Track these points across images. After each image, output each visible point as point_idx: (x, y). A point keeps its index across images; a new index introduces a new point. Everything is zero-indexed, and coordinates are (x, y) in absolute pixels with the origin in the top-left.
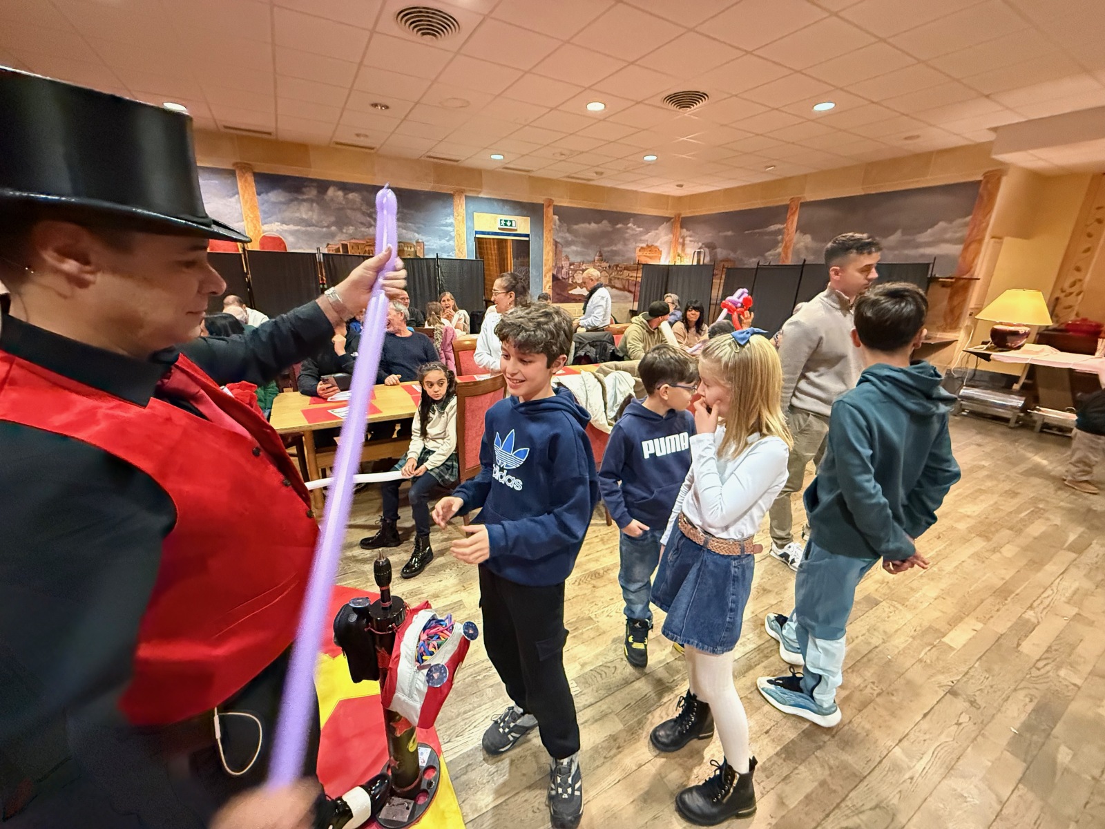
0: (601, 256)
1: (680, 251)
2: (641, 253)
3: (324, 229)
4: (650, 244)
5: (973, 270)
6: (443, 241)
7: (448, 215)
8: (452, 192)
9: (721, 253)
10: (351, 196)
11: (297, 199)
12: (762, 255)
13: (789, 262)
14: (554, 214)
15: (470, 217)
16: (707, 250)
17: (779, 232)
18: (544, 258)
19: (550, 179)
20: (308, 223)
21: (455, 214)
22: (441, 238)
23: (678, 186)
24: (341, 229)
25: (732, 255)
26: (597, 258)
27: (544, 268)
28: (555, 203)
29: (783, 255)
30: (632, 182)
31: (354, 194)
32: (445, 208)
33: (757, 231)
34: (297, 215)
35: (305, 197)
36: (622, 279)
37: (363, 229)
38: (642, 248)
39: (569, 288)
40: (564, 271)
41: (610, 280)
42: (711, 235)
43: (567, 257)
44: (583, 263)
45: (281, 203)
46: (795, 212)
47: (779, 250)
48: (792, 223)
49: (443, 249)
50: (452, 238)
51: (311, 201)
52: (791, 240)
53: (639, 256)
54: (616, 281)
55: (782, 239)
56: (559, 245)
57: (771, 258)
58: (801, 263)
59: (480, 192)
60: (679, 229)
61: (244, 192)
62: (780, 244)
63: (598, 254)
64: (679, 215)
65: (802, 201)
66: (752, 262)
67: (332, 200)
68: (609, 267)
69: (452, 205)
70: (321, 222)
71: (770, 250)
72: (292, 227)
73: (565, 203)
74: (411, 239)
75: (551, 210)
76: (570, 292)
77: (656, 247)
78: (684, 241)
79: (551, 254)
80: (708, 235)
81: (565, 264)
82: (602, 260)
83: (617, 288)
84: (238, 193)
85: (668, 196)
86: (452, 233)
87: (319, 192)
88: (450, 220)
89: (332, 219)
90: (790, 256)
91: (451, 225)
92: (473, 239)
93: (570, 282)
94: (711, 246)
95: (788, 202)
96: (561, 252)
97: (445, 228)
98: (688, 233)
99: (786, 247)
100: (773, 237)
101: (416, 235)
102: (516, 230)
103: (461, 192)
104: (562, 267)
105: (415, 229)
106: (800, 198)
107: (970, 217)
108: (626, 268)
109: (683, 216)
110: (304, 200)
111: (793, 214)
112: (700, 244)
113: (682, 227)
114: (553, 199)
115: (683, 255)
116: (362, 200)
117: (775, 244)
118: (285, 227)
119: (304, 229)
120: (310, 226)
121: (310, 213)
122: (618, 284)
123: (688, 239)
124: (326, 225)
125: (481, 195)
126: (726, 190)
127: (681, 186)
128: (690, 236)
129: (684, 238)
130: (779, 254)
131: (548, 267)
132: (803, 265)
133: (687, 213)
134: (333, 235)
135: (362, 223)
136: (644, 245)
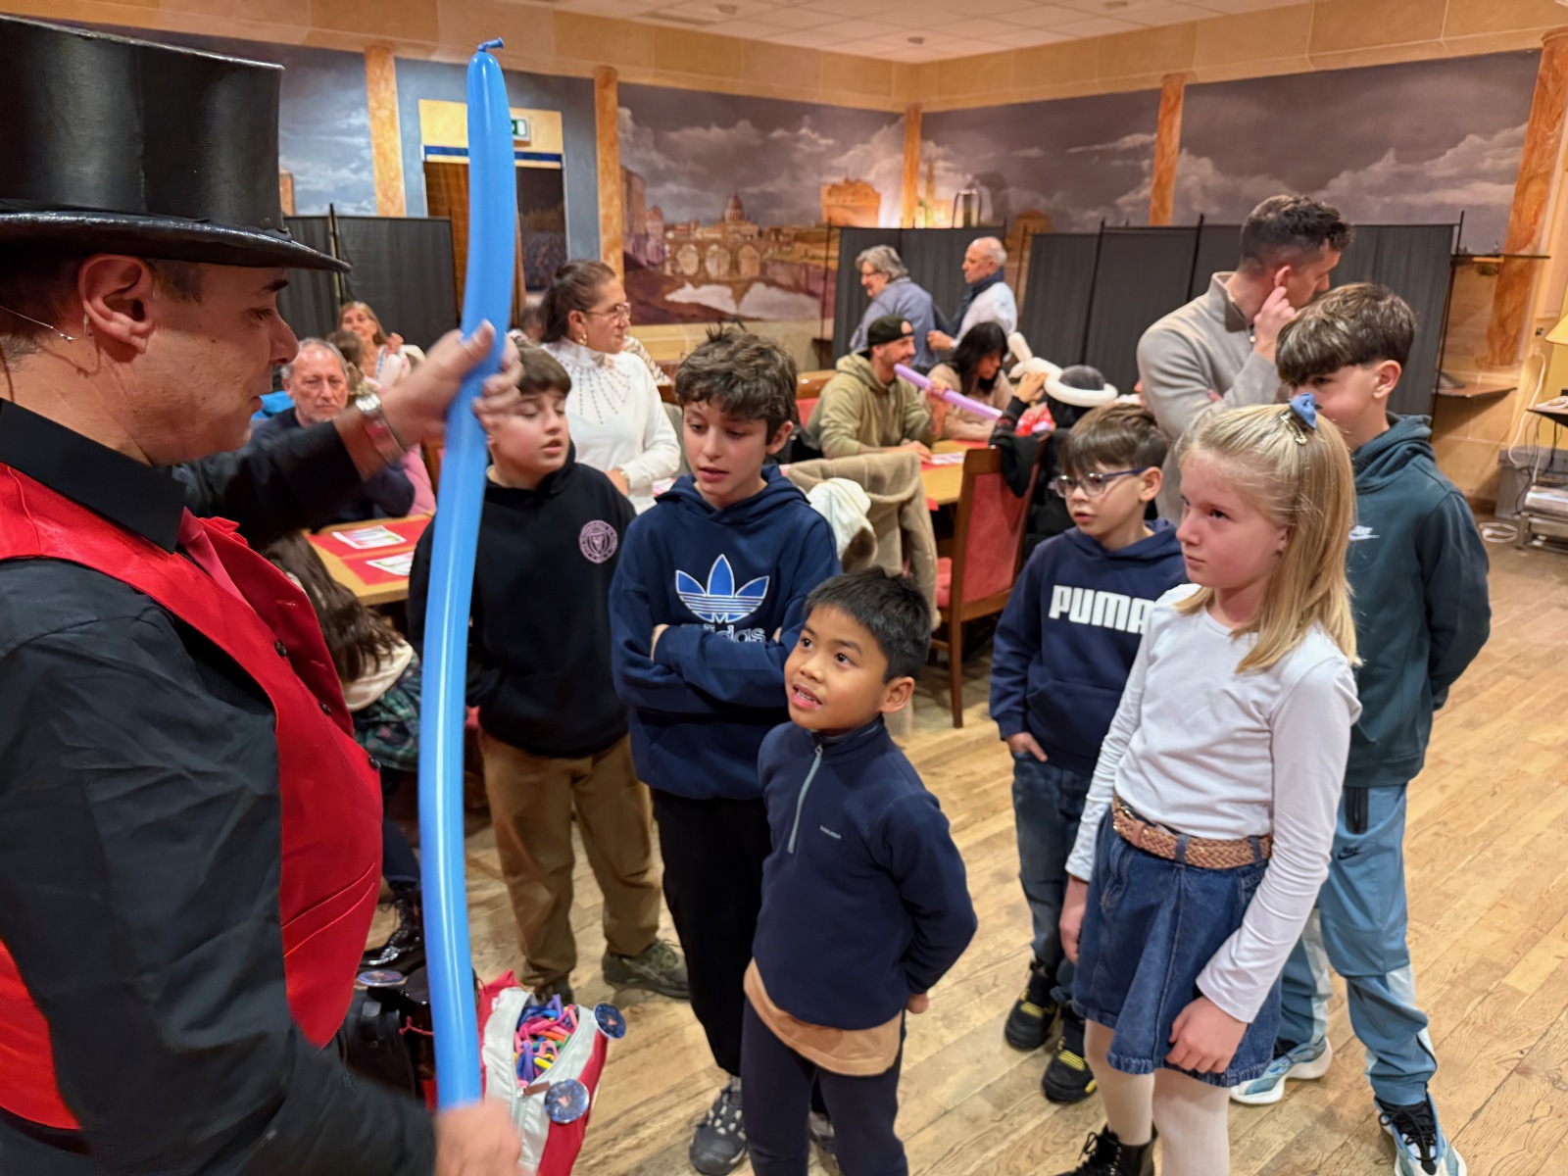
0: (738, 206)
1: (922, 193)
2: (832, 201)
4: (852, 179)
5: (1535, 239)
6: (344, 173)
7: (354, 107)
8: (360, 49)
9: (1018, 198)
12: (1111, 204)
13: (1169, 220)
14: (621, 104)
15: (410, 112)
16: (986, 192)
17: (1143, 151)
18: (602, 212)
19: (606, 19)
21: (372, 103)
22: (337, 163)
23: (912, 40)
25: (1043, 204)
26: (729, 212)
27: (603, 239)
28: (623, 78)
29: (1154, 203)
30: (805, 29)
32: (345, 88)
33: (1098, 147)
36: (791, 264)
38: (835, 187)
39: (666, 287)
40: (651, 244)
41: (764, 267)
42: (991, 155)
43: (657, 212)
44: (697, 224)
46: (1174, 107)
47: (1146, 192)
48: (1171, 128)
49: (343, 191)
50: (365, 165)
52: (1171, 169)
53: (829, 207)
54: (779, 269)
55: (1151, 167)
56: (636, 181)
57: (1128, 209)
58: (1195, 223)
59: (431, 50)
60: (918, 141)
62: (1147, 180)
63: (731, 202)
64: (917, 107)
65: (1188, 82)
66: (1089, 220)
68: (760, 234)
69: (361, 81)
71: (1124, 192)
73: (646, 79)
75: (612, 96)
76: (670, 297)
77: (867, 185)
78: (931, 168)
79: (617, 202)
80: (987, 155)
81: (652, 226)
82: (741, 217)
83: (781, 286)
85: (887, 64)
86: (365, 153)
88: (358, 120)
90: (1170, 203)
91: (362, 130)
92: (420, 167)
93: (668, 271)
94: (993, 182)
95: (1158, 85)
96: (641, 197)
97: (348, 140)
98: (940, 151)
99: (1160, 187)
100: (1129, 162)
102: (527, 144)
103: (385, 48)
104: (647, 236)
106: (1183, 76)
107: (1524, 127)
108: (800, 237)
109: (926, 109)
111: (1172, 110)
112: (969, 177)
113: (925, 137)
114: (616, 67)
115: (929, 202)
117: (1136, 178)
122: (783, 278)
123: (940, 165)
125: (435, 58)
126: (1022, 54)
127: (919, 41)
128: (946, 158)
129: (930, 162)
130: (1146, 202)
131: (611, 234)
132: (1199, 229)
133: (934, 104)
136: (838, 180)
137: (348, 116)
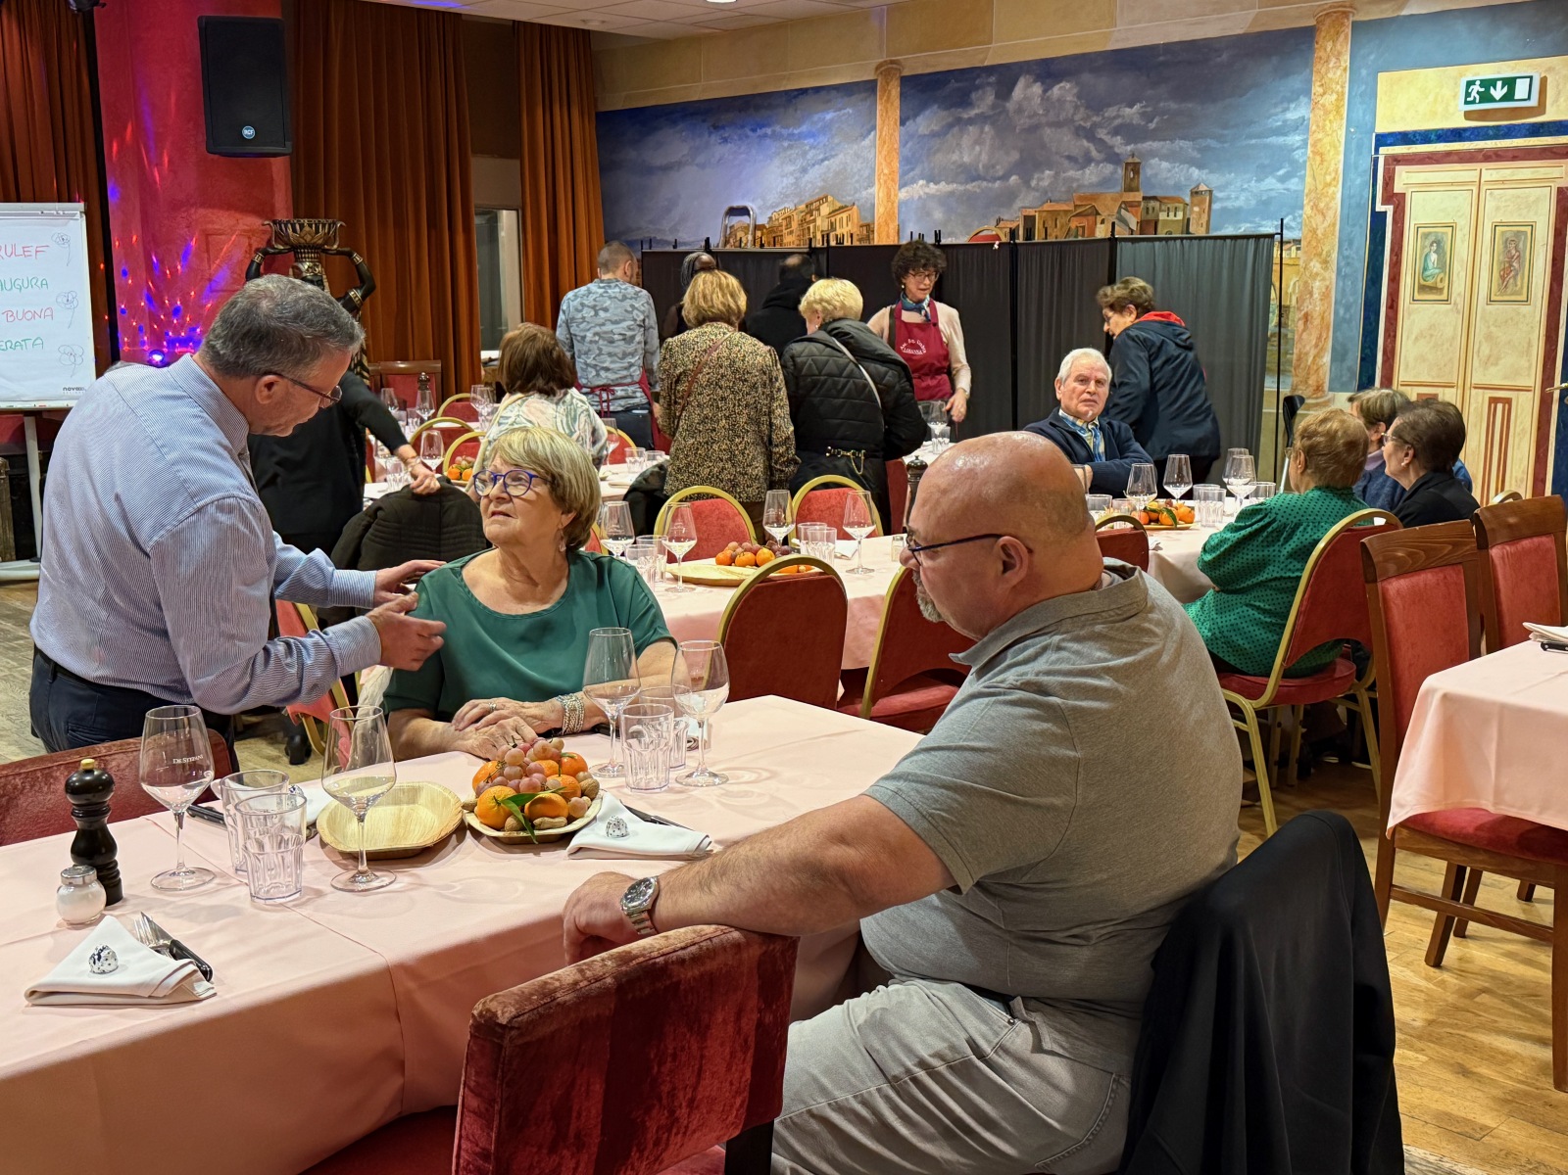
3: (997, 184)
6: (1270, 183)
7: (1293, 98)
8: (1312, 22)
10: (1056, 91)
11: (958, 121)
15: (1364, 94)
20: (970, 174)
21: (1316, 89)
22: (1263, 171)
24: (1026, 181)
31: (1062, 85)
32: (1287, 75)
34: (955, 157)
35: (973, 112)
37: (1071, 173)
45: (934, 135)
51: (982, 119)
61: (884, 122)
67: (1020, 110)
69: (1307, 63)
70: (993, 167)
72: (944, 187)
74: (1178, 186)
84: (874, 128)
86: (1297, 154)
87: (997, 96)
88: (1295, 113)
89: (1015, 156)
91: (1299, 126)
97: (1281, 140)
101: (1195, 172)
102: (1536, 111)
103: (1338, 14)
105: (1196, 154)
110: (971, 121)
116: (1079, 96)
118: (933, 188)
119: (961, 188)
120: (973, 181)
121: (978, 148)
124: (1001, 173)
125: (1406, 11)
134: (1008, 198)
135: (1070, 158)
137: (1287, 109)
